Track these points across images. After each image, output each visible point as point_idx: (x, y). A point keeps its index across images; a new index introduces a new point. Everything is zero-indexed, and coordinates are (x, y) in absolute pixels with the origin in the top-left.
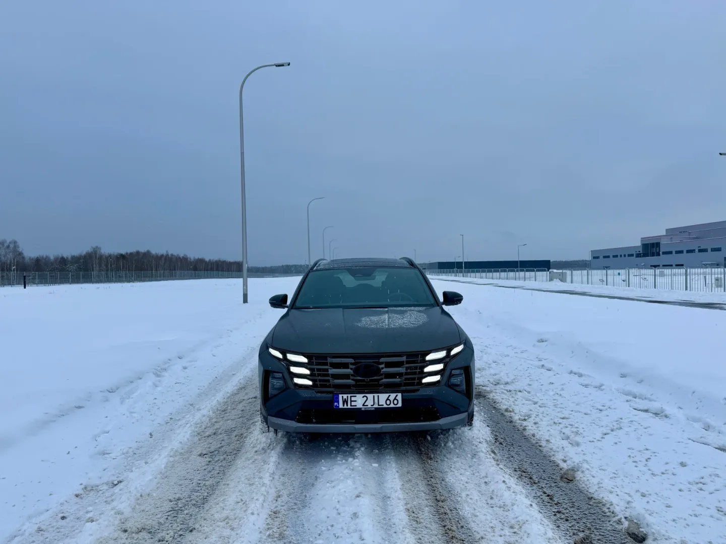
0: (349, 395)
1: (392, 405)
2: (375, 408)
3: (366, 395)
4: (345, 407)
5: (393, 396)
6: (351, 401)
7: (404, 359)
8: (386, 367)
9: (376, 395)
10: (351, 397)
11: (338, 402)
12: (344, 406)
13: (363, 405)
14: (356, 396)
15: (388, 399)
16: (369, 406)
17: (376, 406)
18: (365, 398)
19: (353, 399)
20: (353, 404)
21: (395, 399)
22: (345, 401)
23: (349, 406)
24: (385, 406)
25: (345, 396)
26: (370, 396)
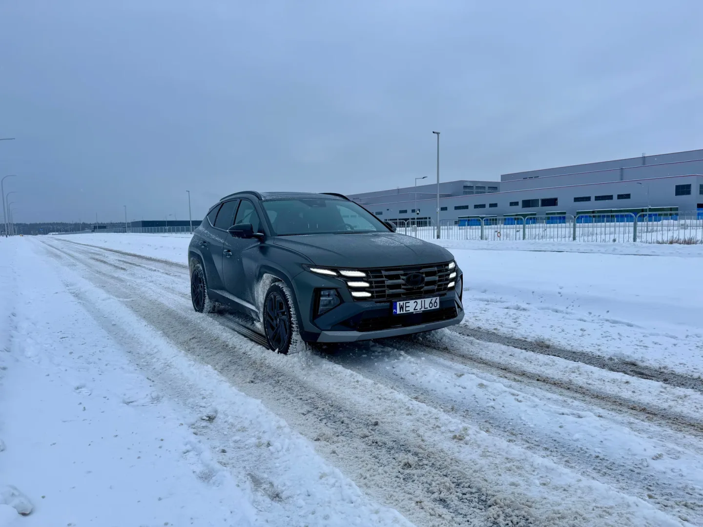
0: (404, 302)
1: (433, 308)
2: (423, 311)
3: (417, 300)
4: (402, 312)
5: (434, 299)
6: (406, 307)
7: (436, 269)
8: (426, 276)
9: (423, 300)
10: (406, 303)
11: (396, 309)
12: (400, 311)
13: (415, 310)
14: (409, 302)
15: (431, 303)
16: (419, 310)
17: (423, 309)
18: (416, 303)
19: (407, 305)
20: (407, 309)
21: (435, 302)
22: (401, 308)
23: (404, 312)
24: (429, 308)
25: (401, 303)
26: (419, 301)
